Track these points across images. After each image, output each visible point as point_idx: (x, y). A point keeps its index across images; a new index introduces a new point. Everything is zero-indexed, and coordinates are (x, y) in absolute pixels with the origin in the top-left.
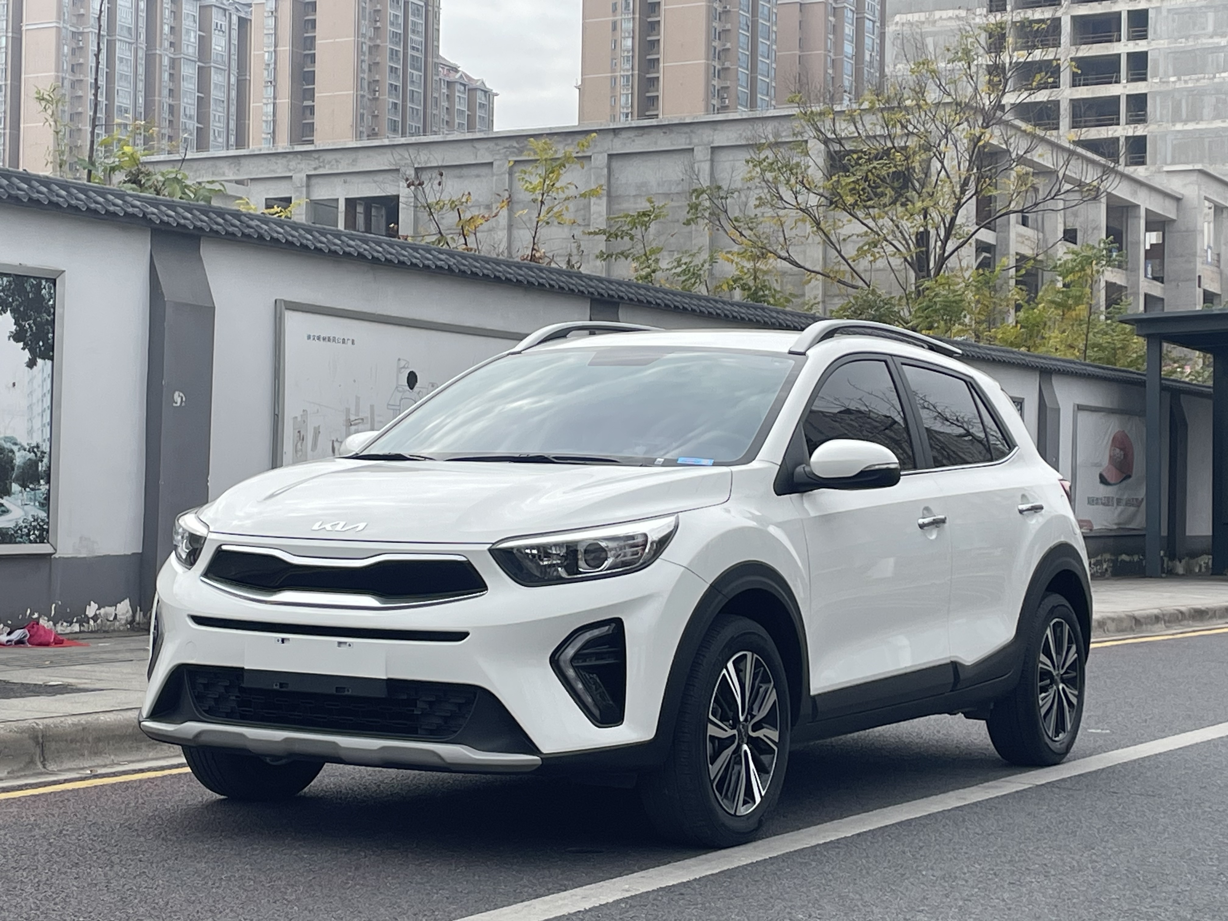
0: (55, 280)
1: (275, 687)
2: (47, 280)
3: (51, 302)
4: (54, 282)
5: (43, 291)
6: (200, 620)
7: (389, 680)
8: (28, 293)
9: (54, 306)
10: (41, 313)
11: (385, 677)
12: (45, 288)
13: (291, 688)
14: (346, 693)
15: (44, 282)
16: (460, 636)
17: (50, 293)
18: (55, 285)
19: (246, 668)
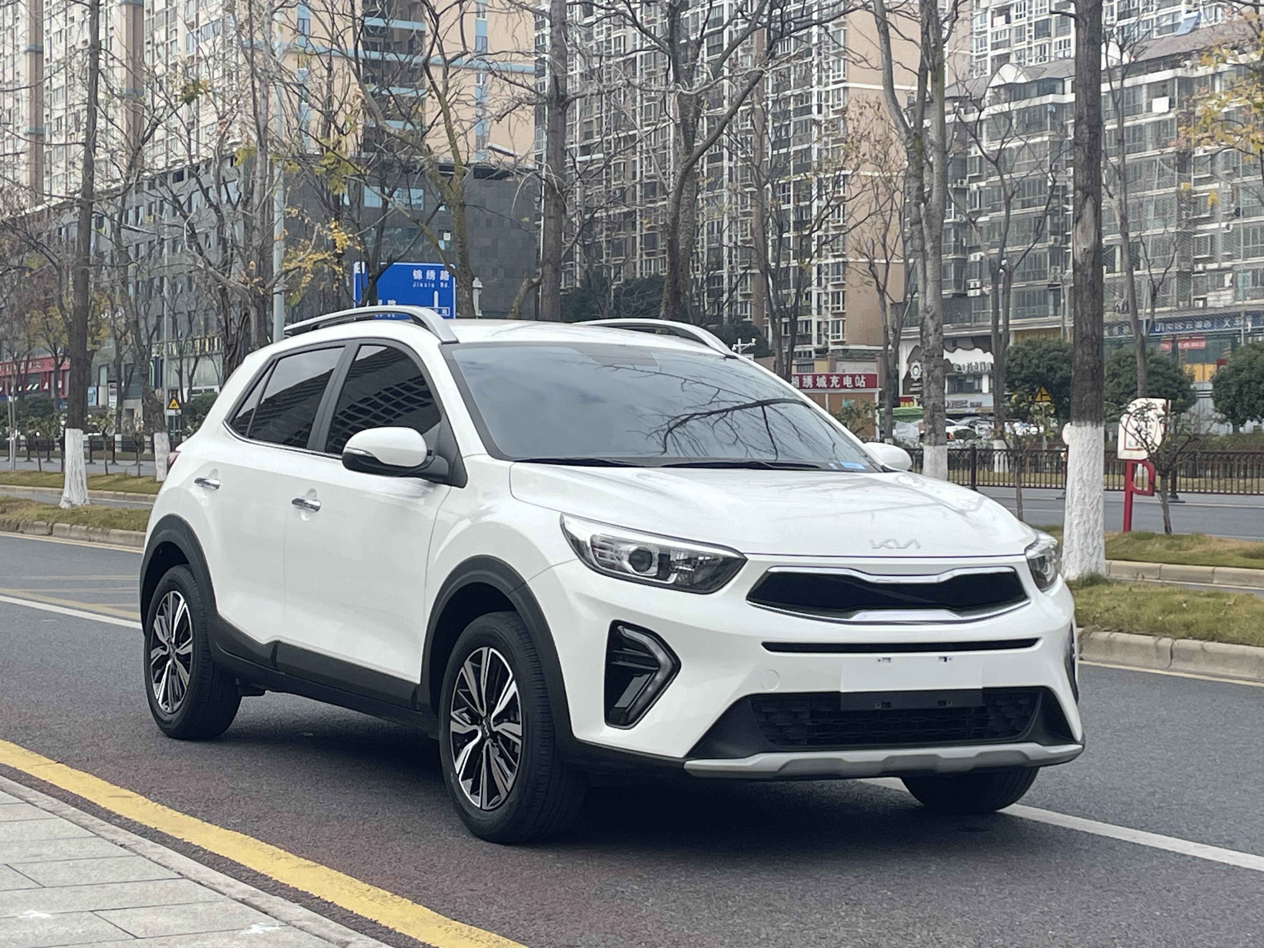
1: (877, 707)
6: (771, 646)
7: (985, 689)
11: (980, 687)
13: (894, 706)
14: (948, 705)
16: (1029, 643)
19: (842, 691)
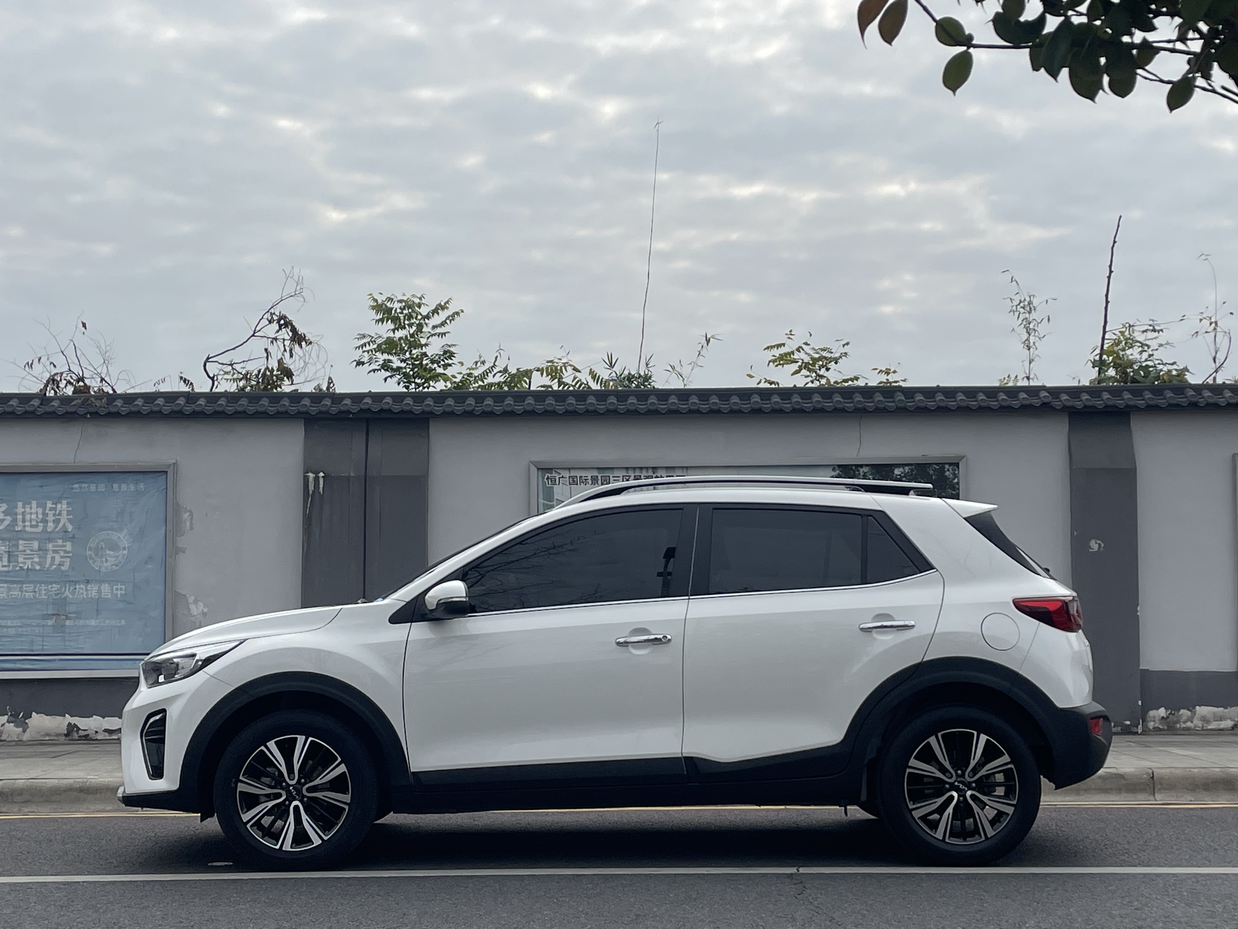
0: (958, 464)
2: (950, 464)
3: (956, 480)
4: (957, 465)
5: (947, 473)
8: (932, 476)
9: (958, 483)
10: (945, 489)
12: (948, 470)
15: (947, 467)
17: (954, 474)
18: (958, 467)
